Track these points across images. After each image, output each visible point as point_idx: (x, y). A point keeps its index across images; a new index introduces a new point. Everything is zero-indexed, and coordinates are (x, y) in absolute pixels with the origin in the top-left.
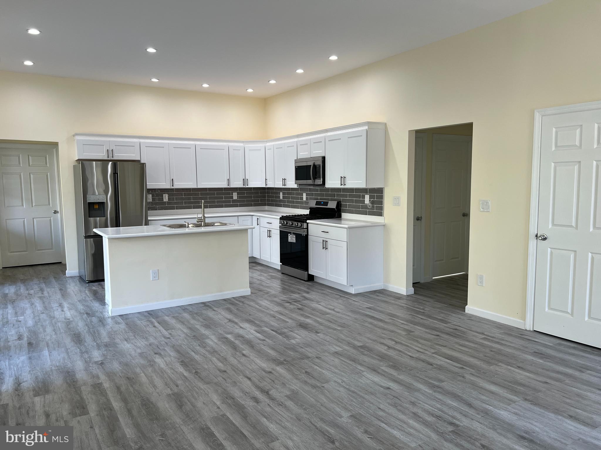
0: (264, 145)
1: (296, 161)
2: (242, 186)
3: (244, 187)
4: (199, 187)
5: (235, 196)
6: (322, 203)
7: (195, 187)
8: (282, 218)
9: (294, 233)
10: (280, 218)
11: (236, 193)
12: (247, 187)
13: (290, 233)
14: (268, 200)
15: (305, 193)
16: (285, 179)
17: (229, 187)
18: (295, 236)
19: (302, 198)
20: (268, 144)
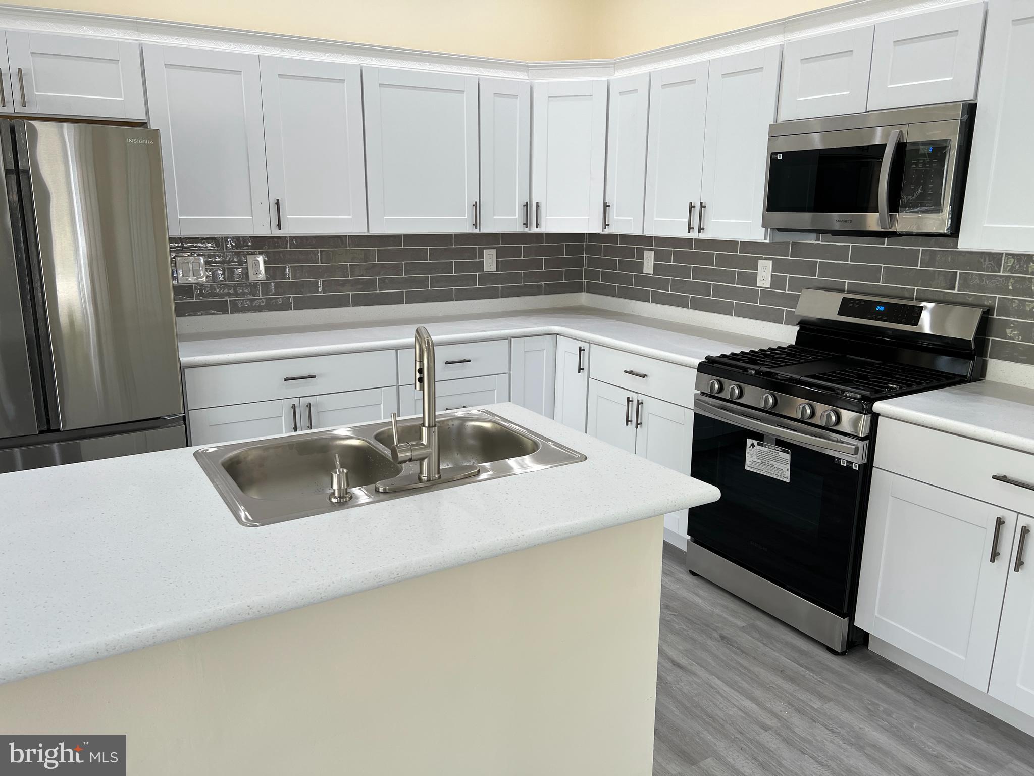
0: (605, 78)
1: (776, 131)
2: (518, 228)
3: (527, 231)
4: (375, 230)
5: (490, 261)
6: (881, 308)
7: (361, 230)
8: (709, 366)
9: (781, 443)
10: (700, 364)
11: (494, 250)
12: (534, 230)
13: (759, 437)
14: (592, 275)
15: (765, 259)
16: (702, 206)
17: (476, 231)
18: (788, 457)
19: (753, 279)
20: (620, 74)
